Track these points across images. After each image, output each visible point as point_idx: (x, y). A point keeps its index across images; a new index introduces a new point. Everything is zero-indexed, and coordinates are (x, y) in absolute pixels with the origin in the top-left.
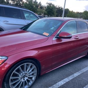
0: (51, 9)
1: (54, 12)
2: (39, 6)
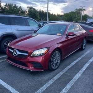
0: (34, 14)
1: (37, 15)
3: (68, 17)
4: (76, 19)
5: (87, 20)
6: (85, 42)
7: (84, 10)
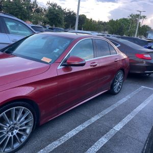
0: (56, 15)
2: (33, 8)
3: (115, 26)
4: (129, 31)
5: (147, 34)
6: (120, 78)
7: (144, 17)
